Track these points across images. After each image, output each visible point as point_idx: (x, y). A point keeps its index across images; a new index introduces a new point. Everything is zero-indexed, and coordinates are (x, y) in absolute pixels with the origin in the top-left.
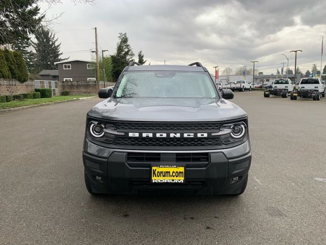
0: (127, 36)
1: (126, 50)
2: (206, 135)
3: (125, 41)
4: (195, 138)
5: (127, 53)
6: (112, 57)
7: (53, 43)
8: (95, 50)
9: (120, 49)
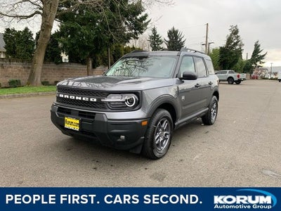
0: (238, 27)
1: (235, 41)
2: (95, 100)
3: (235, 32)
4: (89, 101)
5: (236, 44)
6: (221, 48)
7: (180, 40)
8: (205, 43)
9: (229, 40)
